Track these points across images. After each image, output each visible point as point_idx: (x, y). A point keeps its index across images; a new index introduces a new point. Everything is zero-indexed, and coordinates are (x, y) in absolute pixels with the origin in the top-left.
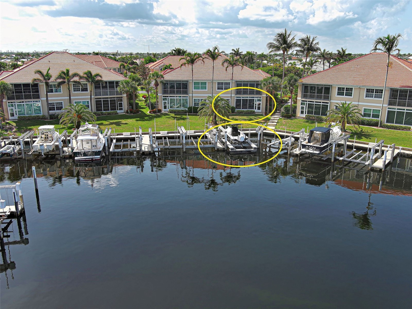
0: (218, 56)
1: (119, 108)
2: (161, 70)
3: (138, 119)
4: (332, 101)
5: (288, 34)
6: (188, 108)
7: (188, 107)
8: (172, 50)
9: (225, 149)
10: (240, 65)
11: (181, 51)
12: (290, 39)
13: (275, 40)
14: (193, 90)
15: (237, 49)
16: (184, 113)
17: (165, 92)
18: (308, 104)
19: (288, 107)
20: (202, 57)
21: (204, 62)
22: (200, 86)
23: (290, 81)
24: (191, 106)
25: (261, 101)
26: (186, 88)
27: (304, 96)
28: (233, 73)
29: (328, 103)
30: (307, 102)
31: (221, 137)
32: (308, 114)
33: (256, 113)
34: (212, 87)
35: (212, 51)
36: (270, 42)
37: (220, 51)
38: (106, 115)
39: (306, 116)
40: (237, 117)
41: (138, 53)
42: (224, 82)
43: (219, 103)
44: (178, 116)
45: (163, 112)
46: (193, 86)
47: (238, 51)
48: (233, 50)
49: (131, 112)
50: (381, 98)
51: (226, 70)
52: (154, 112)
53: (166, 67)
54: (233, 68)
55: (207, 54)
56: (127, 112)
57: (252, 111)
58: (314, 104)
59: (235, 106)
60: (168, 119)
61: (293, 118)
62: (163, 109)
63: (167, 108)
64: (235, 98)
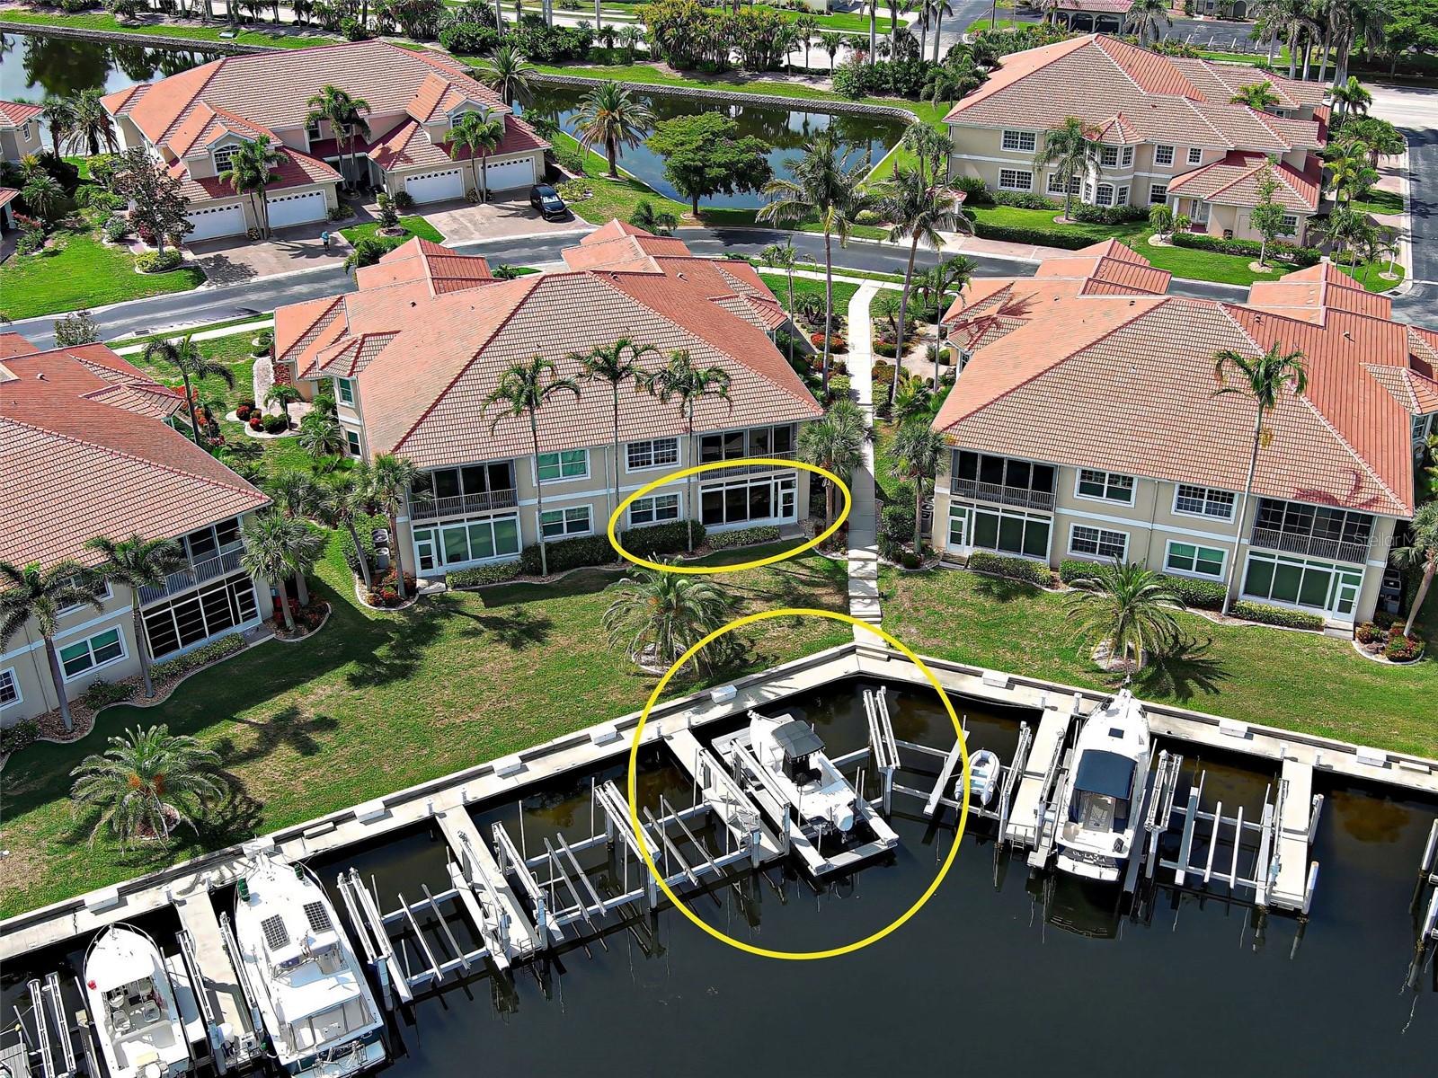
4: (1061, 512)
6: (524, 553)
7: (521, 548)
9: (783, 853)
14: (534, 484)
18: (978, 514)
22: (561, 465)
23: (917, 455)
24: (531, 542)
25: (792, 487)
26: (507, 484)
27: (961, 487)
29: (1049, 518)
30: (971, 509)
32: (976, 544)
33: (783, 538)
39: (973, 557)
42: (653, 439)
44: (500, 613)
45: (420, 582)
46: (531, 474)
50: (1228, 515)
56: (281, 624)
57: (767, 532)
58: (998, 516)
60: (471, 641)
61: (927, 566)
62: (419, 572)
63: (435, 562)
64: (701, 492)
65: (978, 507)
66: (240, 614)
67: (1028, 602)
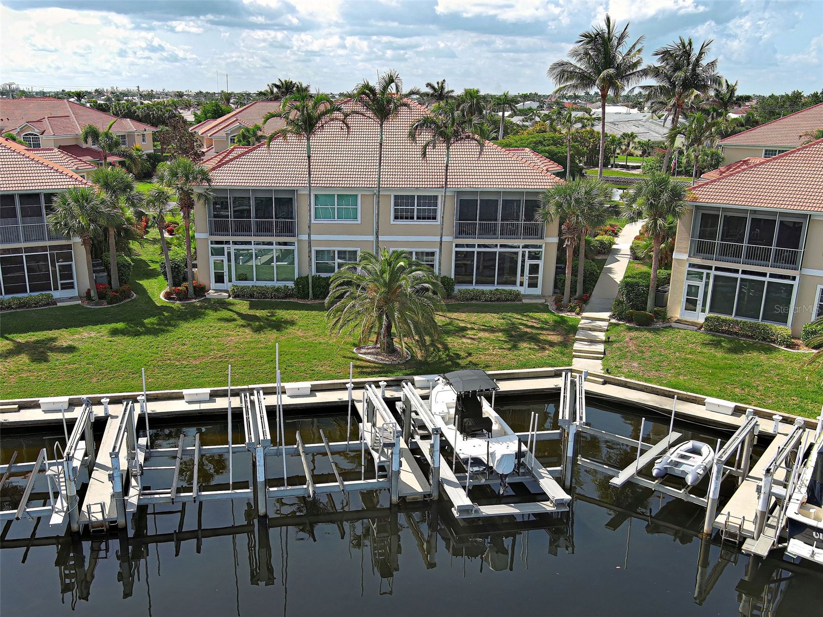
0: (396, 108)
1: (62, 284)
2: (232, 140)
3: (120, 325)
4: (807, 272)
5: (618, 35)
6: (297, 283)
7: (296, 276)
8: (270, 84)
9: (430, 495)
10: (476, 140)
11: (294, 89)
12: (623, 50)
13: (575, 53)
14: (313, 221)
15: (440, 82)
16: (282, 299)
17: (218, 226)
18: (716, 277)
19: (637, 284)
20: (339, 110)
21: (348, 128)
22: (336, 207)
23: (656, 195)
24: (304, 275)
25: (538, 258)
26: (290, 215)
27: (700, 249)
28: (447, 166)
29: (794, 278)
30: (708, 271)
31: (412, 428)
32: (711, 311)
33: (524, 301)
34: (376, 212)
35: (378, 88)
36: (556, 60)
37: (405, 90)
38: (12, 308)
39: (707, 319)
40: (463, 316)
41: (201, 92)
42: (416, 194)
43: (403, 282)
44: (259, 313)
45: (211, 294)
46: (310, 210)
47: (442, 88)
48: (428, 85)
49: (102, 296)
51: (424, 154)
52: (183, 296)
53: (247, 134)
54: (448, 148)
55: (361, 100)
56: (88, 296)
57: (510, 293)
58: (737, 279)
59: (453, 277)
60: (226, 324)
61: (659, 325)
62: (213, 285)
63: (226, 278)
64: (455, 249)
65: (717, 269)
66: (59, 282)
67: (763, 357)
